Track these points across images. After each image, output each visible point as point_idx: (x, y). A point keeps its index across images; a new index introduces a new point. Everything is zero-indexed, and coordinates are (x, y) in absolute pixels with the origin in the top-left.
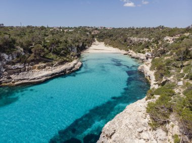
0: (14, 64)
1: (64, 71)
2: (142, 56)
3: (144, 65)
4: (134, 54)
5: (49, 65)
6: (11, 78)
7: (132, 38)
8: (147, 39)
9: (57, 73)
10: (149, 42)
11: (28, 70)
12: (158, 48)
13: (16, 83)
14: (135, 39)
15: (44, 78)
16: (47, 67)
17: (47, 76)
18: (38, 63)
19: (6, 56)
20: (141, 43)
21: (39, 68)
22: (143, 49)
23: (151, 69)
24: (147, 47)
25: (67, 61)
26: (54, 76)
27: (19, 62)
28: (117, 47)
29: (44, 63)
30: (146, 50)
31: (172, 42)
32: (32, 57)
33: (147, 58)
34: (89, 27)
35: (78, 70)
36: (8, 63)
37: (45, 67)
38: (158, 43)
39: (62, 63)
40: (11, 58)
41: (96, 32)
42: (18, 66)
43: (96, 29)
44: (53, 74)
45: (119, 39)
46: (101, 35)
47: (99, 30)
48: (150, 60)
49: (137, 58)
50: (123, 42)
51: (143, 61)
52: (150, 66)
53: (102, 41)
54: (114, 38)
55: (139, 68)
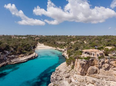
0: (11, 55)
1: (32, 57)
2: (63, 50)
3: (64, 53)
4: (60, 49)
5: (25, 55)
6: (11, 61)
7: (58, 42)
8: (64, 43)
9: (30, 58)
10: (65, 44)
11: (17, 58)
12: (69, 46)
13: (14, 63)
14: (59, 42)
15: (26, 60)
16: (24, 56)
17: (26, 59)
18: (20, 55)
19: (7, 52)
20: (62, 44)
21: (21, 57)
22: (63, 47)
23: (67, 54)
24: (65, 46)
25: (32, 53)
26: (29, 59)
27: (13, 54)
28: (51, 46)
29: (23, 54)
30: (64, 47)
31: (73, 44)
32: (18, 52)
33: (65, 51)
34: (33, 36)
35: (37, 57)
36: (8, 55)
37: (23, 56)
38: (69, 44)
39: (30, 54)
40: (9, 53)
41: (38, 38)
42: (13, 56)
43: (38, 37)
44: (28, 59)
45: (51, 42)
46: (41, 40)
47: (39, 37)
48: (66, 51)
49: (61, 51)
50: (54, 44)
51: (63, 52)
52: (66, 53)
53: (42, 43)
54: (49, 42)
55: (63, 54)
